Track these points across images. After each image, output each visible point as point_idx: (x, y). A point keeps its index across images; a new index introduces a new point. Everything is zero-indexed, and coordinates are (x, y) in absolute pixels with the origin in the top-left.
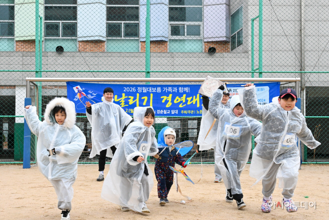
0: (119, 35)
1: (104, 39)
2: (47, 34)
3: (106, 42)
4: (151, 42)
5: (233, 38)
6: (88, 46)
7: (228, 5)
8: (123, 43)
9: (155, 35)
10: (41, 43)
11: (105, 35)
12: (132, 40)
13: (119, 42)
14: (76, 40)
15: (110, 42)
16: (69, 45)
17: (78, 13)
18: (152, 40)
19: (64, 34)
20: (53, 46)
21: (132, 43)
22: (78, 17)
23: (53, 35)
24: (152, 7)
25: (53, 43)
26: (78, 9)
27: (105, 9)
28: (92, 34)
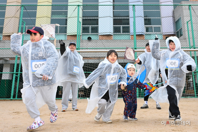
0: (120, 32)
1: (112, 34)
2: (83, 32)
3: (113, 36)
4: (137, 35)
5: (178, 33)
6: (104, 38)
7: (174, 17)
8: (122, 36)
9: (138, 32)
10: (80, 36)
11: (112, 32)
12: (124, 34)
13: (120, 36)
14: (98, 34)
15: (115, 36)
16: (94, 37)
17: (99, 21)
18: (137, 34)
19: (92, 32)
20: (86, 38)
21: (127, 36)
22: (99, 23)
23: (86, 32)
24: (136, 18)
25: (86, 36)
26: (99, 19)
27: (113, 19)
28: (106, 31)
